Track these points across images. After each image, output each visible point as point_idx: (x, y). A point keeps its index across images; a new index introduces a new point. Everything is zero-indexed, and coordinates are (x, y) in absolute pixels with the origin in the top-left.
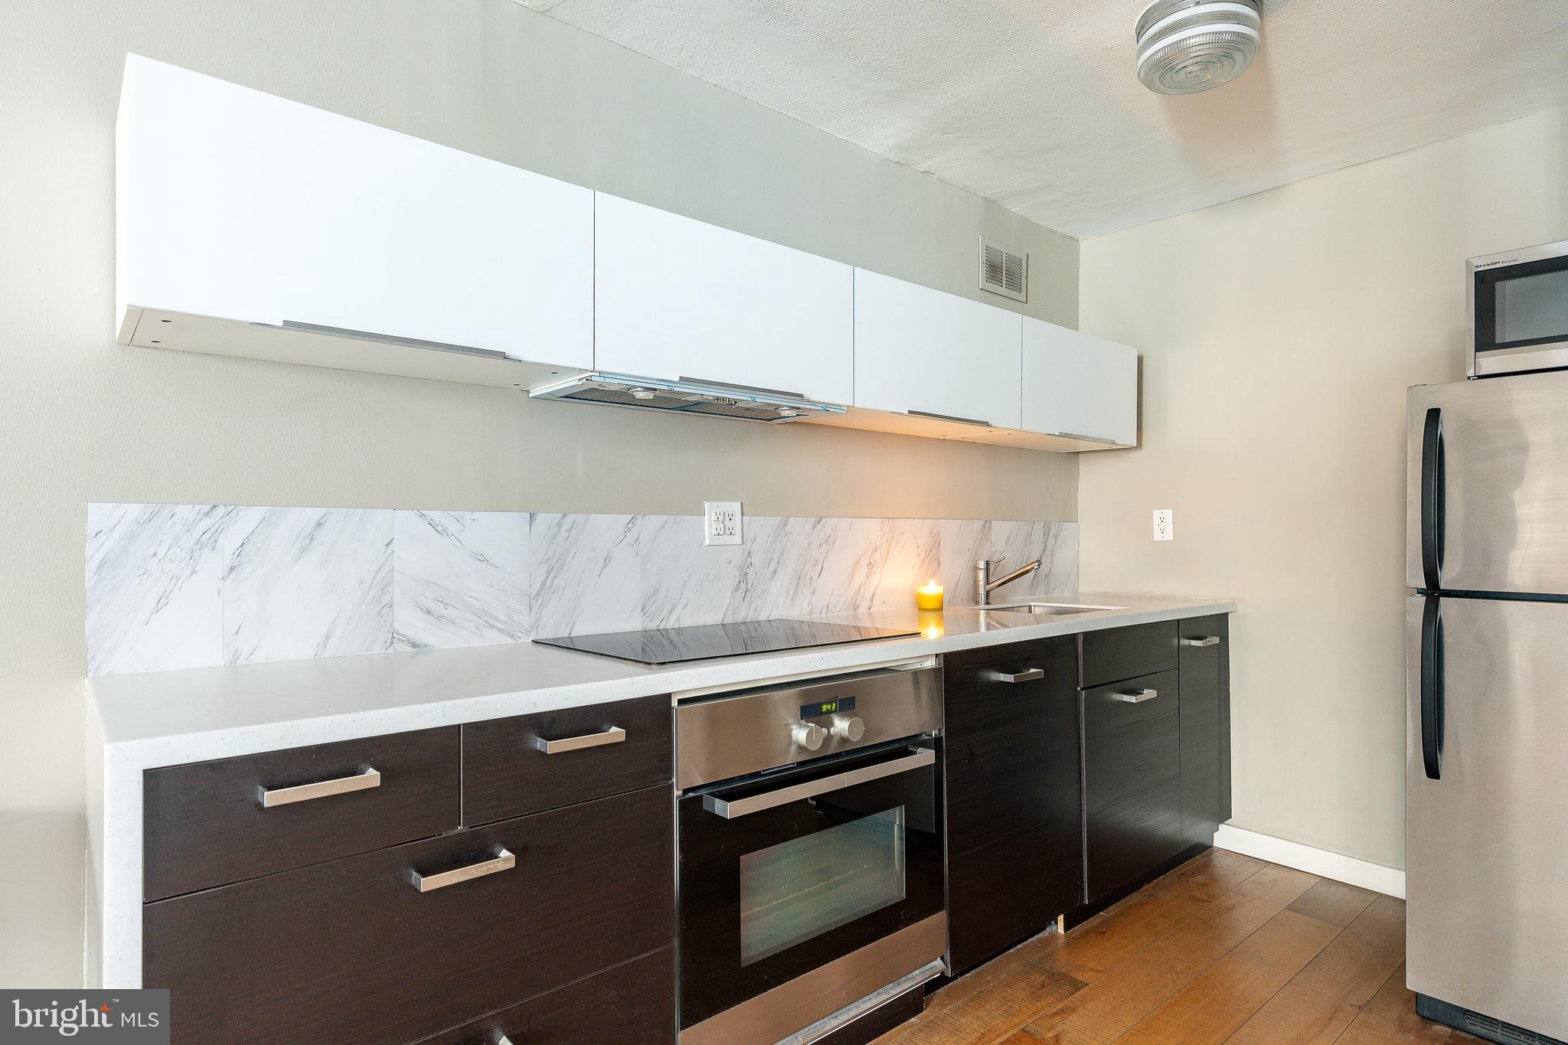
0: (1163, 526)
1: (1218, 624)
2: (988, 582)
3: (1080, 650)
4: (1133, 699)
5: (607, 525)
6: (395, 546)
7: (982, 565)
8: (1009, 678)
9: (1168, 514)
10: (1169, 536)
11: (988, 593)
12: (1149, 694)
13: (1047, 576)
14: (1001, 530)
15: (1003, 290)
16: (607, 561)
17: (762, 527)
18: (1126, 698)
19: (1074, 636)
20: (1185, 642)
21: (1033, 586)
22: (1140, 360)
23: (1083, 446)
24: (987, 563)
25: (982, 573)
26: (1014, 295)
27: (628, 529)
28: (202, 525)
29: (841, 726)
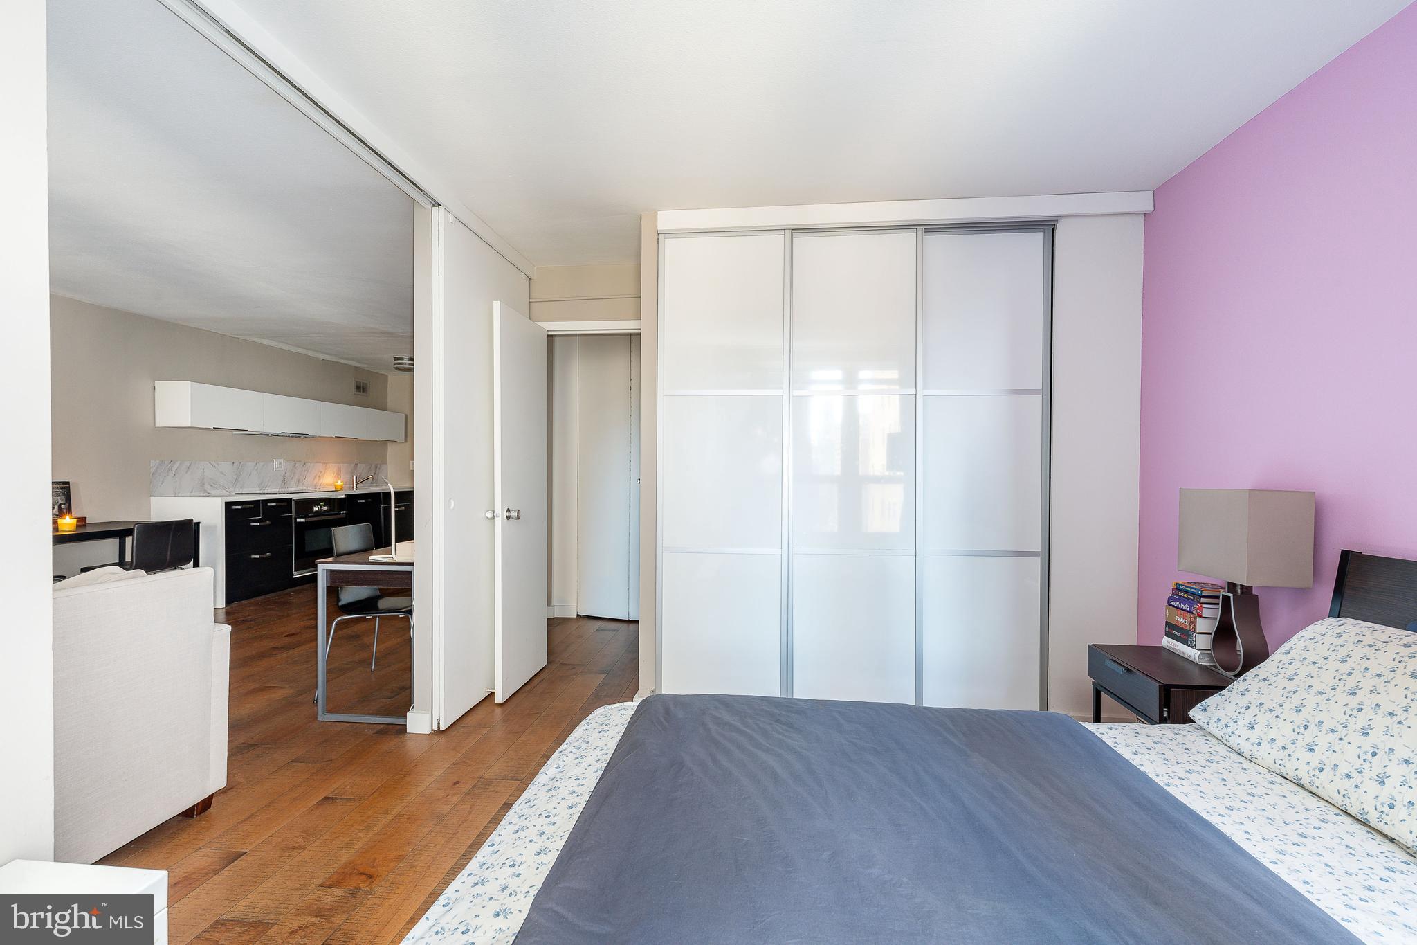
2: (357, 482)
3: (381, 496)
5: (250, 465)
6: (205, 470)
7: (355, 476)
8: (364, 501)
11: (357, 484)
13: (374, 480)
14: (360, 466)
15: (361, 395)
16: (251, 473)
17: (289, 466)
19: (380, 493)
21: (371, 483)
22: (406, 416)
23: (386, 442)
25: (355, 479)
26: (365, 394)
27: (255, 466)
28: (169, 465)
29: (325, 508)
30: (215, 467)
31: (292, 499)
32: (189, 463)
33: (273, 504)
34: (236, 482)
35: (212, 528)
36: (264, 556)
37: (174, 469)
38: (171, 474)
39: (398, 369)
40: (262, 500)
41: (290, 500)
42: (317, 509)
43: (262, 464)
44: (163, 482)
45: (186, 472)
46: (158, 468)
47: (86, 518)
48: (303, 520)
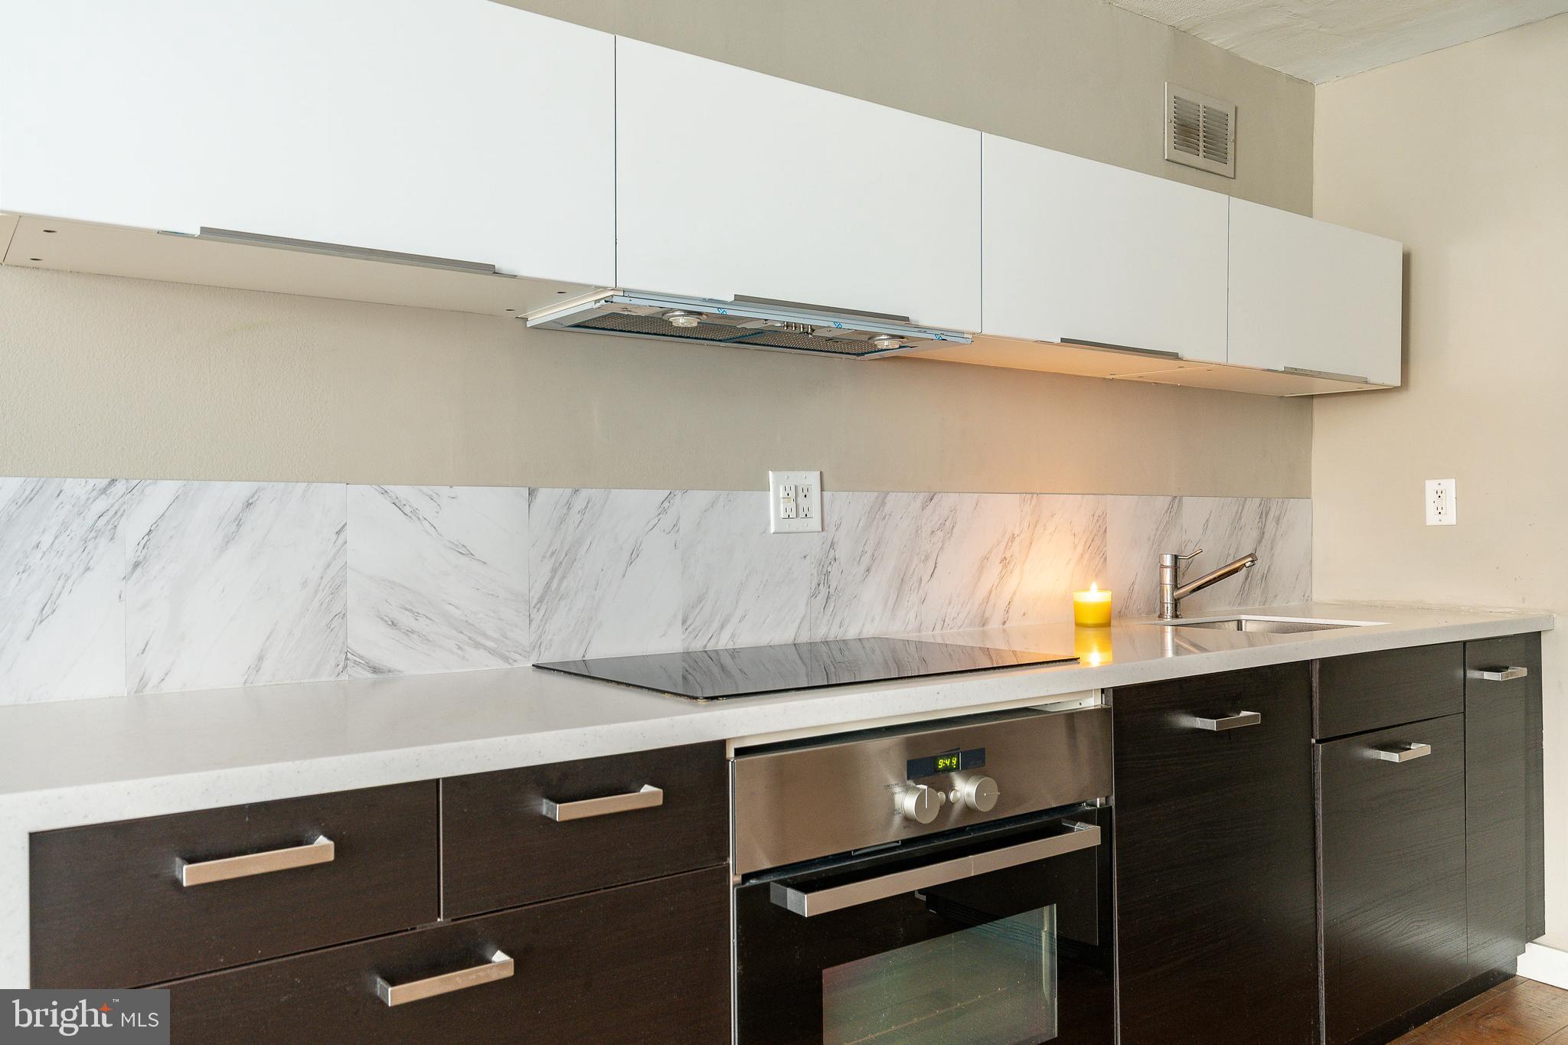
0: (1441, 504)
1: (1526, 647)
2: (1176, 586)
3: (1315, 684)
4: (1395, 757)
5: (635, 504)
7: (1168, 561)
8: (1210, 724)
9: (1449, 485)
10: (1450, 518)
11: (1176, 602)
12: (1419, 750)
13: (1264, 578)
14: (1197, 510)
15: (1199, 161)
17: (849, 507)
18: (1384, 755)
19: (1306, 664)
20: (1474, 675)
21: (1244, 592)
22: (1407, 260)
23: (1317, 389)
24: (1176, 558)
26: (1216, 166)
27: (663, 511)
28: (100, 505)
29: (965, 790)
30: (413, 515)
31: (722, 744)
32: (240, 490)
33: (562, 812)
34: (547, 598)
38: (114, 554)
48: (806, 905)
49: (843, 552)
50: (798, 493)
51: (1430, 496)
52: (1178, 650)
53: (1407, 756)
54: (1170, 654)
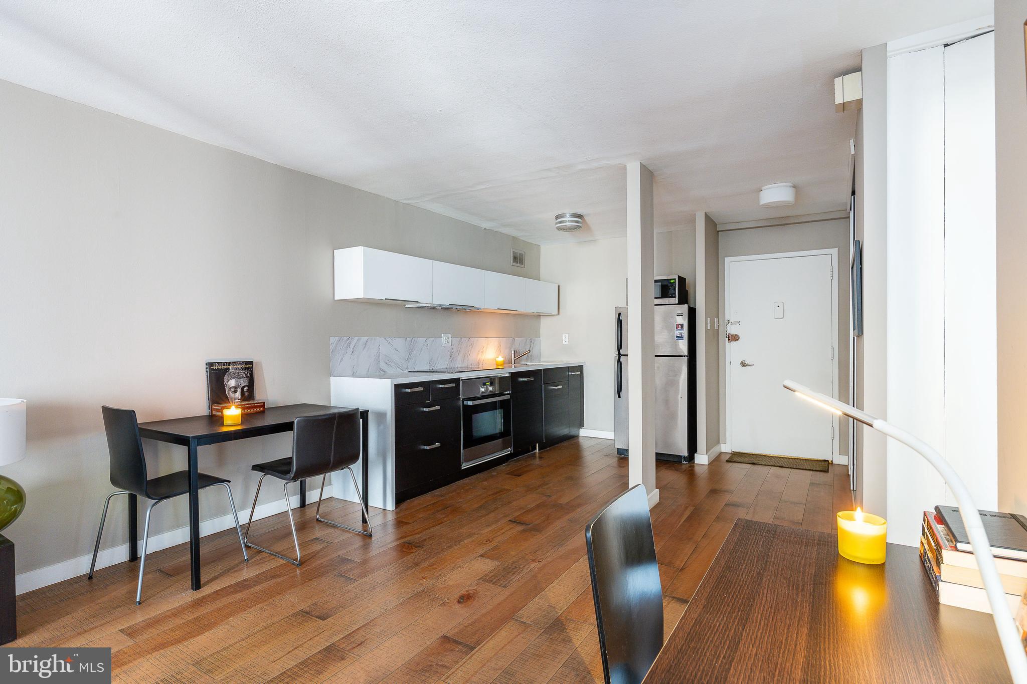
0: (566, 340)
1: (580, 368)
2: (514, 358)
3: (542, 373)
4: (556, 388)
5: (421, 340)
6: (380, 347)
7: (513, 352)
8: (526, 379)
9: (567, 335)
10: (567, 343)
11: (514, 360)
12: (561, 387)
13: (531, 356)
14: (518, 340)
15: (518, 265)
16: (421, 350)
17: (456, 341)
18: (554, 388)
19: (541, 370)
20: (570, 373)
21: (527, 359)
22: (559, 286)
23: (541, 314)
24: (514, 351)
25: (513, 354)
26: (521, 266)
27: (426, 342)
28: (348, 342)
29: (491, 388)
30: (389, 343)
31: (460, 378)
32: (366, 339)
33: (441, 386)
34: (408, 359)
35: (381, 416)
36: (433, 446)
37: (352, 346)
38: (350, 350)
39: (559, 229)
40: (432, 381)
41: (458, 379)
42: (483, 390)
43: (432, 339)
44: (342, 360)
45: (363, 350)
46: (337, 344)
47: (264, 403)
48: (470, 403)
49: (454, 350)
50: (447, 338)
51: (564, 338)
52: (515, 367)
53: (558, 387)
54: (513, 367)
